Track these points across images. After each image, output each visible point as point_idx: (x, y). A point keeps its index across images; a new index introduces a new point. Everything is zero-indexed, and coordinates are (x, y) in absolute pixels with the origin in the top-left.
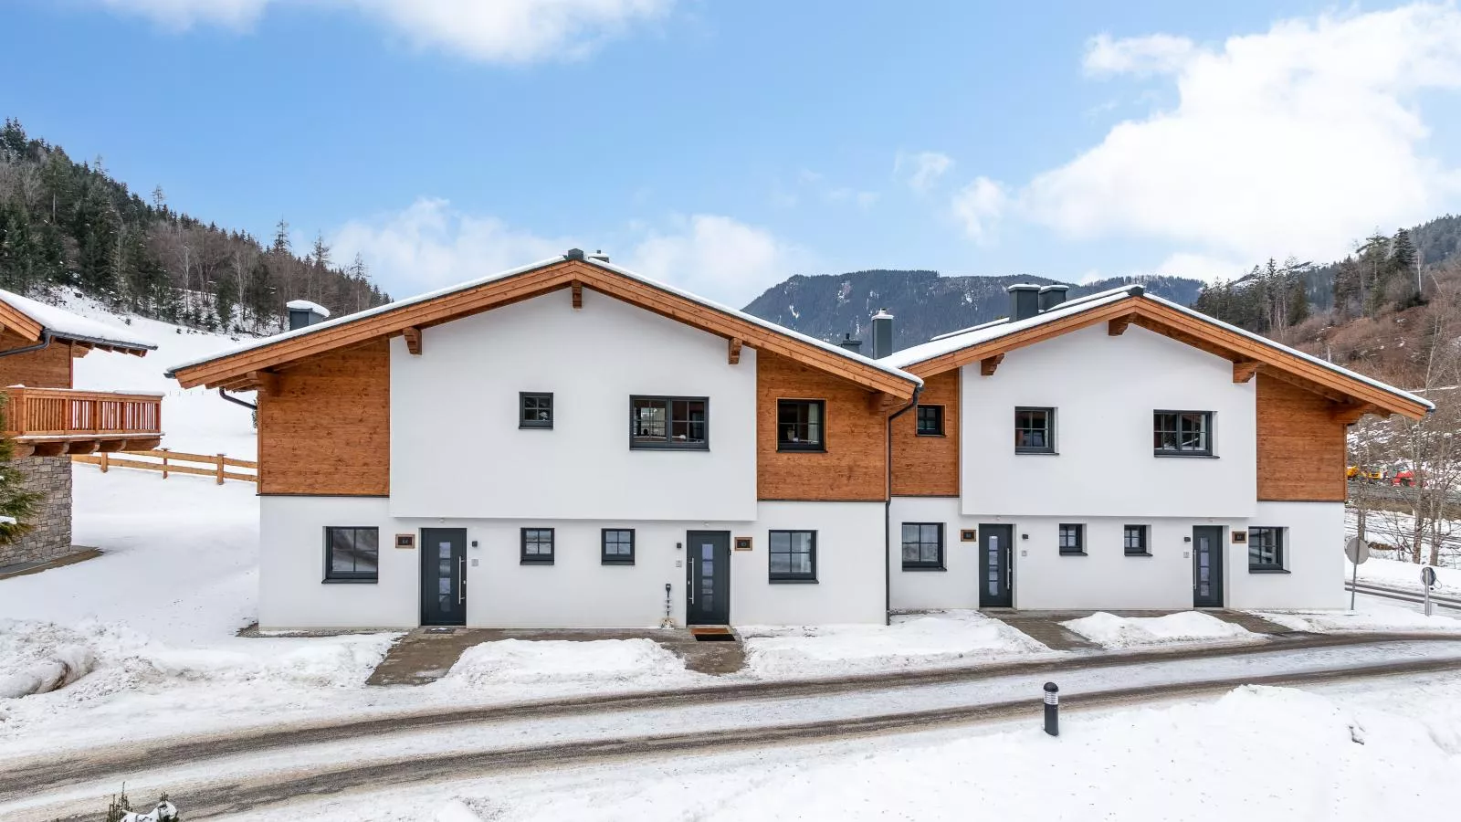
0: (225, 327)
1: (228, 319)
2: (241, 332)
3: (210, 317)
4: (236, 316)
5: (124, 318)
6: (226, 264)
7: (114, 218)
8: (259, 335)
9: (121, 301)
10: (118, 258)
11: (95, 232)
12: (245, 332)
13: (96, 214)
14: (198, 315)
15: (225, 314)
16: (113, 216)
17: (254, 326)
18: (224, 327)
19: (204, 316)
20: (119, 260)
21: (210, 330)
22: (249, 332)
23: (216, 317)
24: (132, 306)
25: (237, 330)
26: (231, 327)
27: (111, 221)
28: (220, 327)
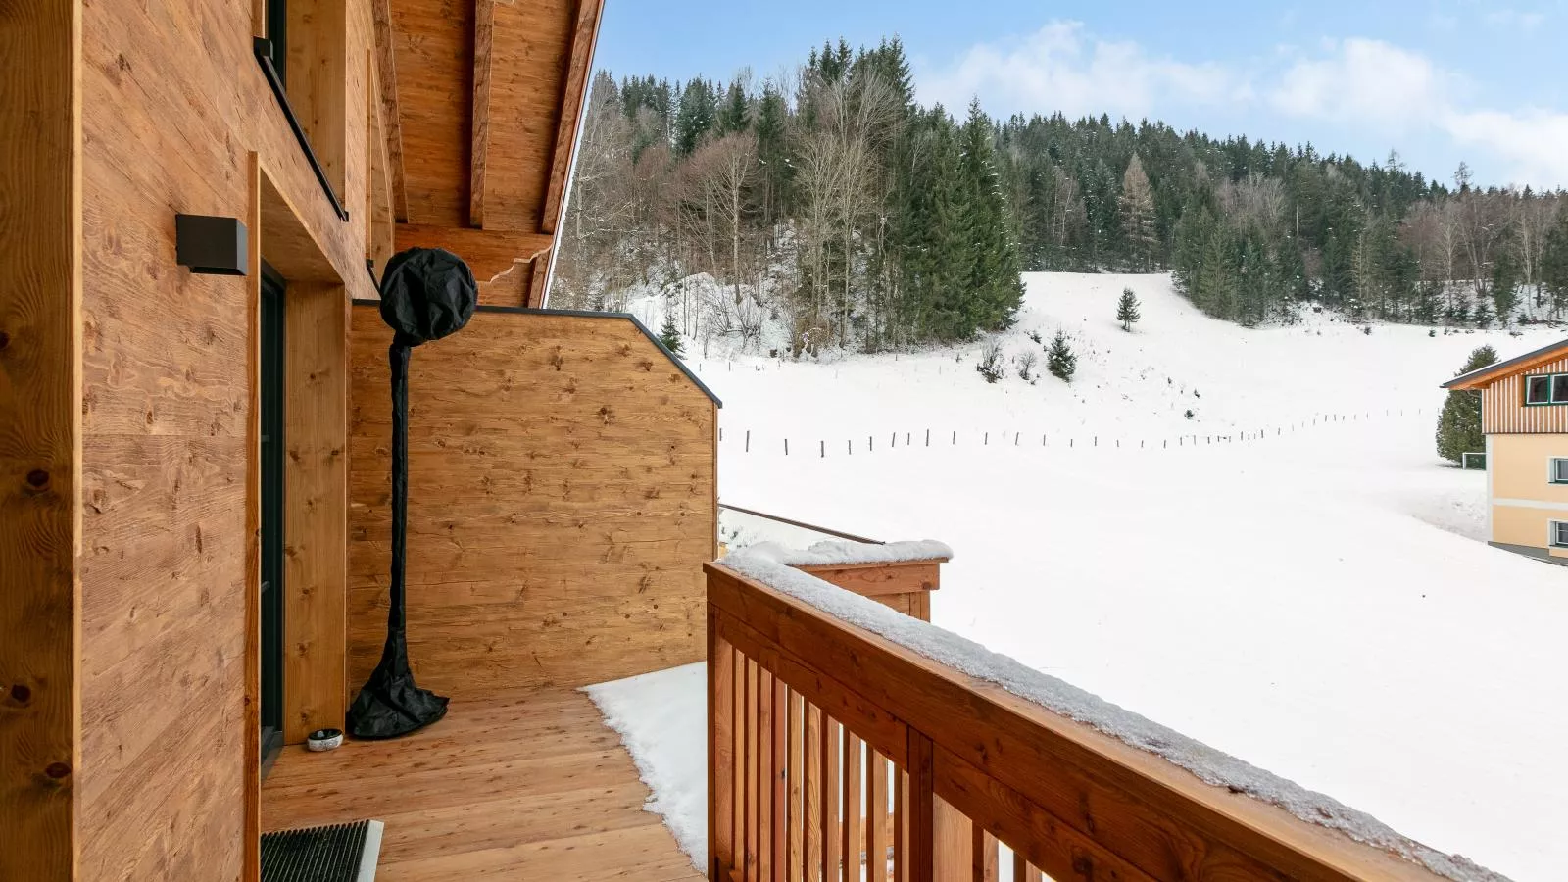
0: (1504, 320)
1: (1510, 306)
2: (1530, 323)
3: (1483, 309)
4: (1520, 302)
5: (1363, 327)
6: (1507, 234)
7: (1362, 214)
8: (1560, 323)
9: (1363, 308)
10: (1359, 259)
11: (1337, 235)
12: (1535, 322)
13: (1339, 214)
14: (1464, 311)
15: (1505, 302)
16: (1357, 211)
17: (1552, 312)
18: (1501, 320)
19: (1472, 311)
20: (1361, 260)
21: (1481, 326)
22: (1543, 322)
23: (1492, 308)
24: (1378, 314)
25: (1523, 321)
26: (1513, 319)
27: (1356, 219)
28: (1496, 321)
